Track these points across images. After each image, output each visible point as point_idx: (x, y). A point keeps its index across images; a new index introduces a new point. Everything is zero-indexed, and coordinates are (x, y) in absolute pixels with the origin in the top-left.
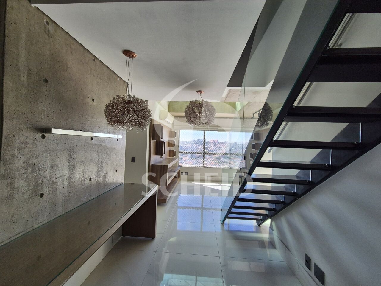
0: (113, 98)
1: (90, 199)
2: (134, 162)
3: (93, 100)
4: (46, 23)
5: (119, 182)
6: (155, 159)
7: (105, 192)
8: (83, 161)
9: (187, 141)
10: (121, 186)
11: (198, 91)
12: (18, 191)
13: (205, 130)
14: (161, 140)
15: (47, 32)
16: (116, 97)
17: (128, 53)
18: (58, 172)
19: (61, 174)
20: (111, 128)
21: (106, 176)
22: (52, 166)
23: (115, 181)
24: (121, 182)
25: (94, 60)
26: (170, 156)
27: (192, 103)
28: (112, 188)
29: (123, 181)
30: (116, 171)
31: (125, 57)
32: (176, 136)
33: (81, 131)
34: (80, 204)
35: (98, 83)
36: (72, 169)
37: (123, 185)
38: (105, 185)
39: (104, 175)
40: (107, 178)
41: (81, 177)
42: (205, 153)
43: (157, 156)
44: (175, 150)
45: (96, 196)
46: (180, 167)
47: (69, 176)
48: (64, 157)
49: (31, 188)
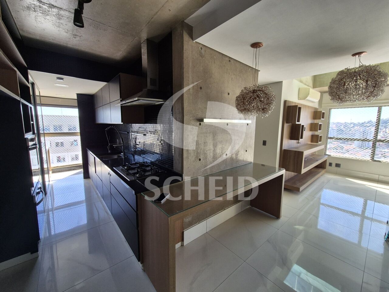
0: (242, 91)
1: (226, 169)
2: (266, 145)
3: (229, 94)
4: (200, 49)
5: (248, 161)
6: (290, 144)
7: (237, 166)
8: (221, 141)
9: (355, 122)
10: (250, 165)
11: (354, 55)
12: (190, 155)
13: (382, 106)
14: (297, 123)
15: (201, 55)
16: (244, 89)
17: (255, 45)
18: (207, 147)
19: (209, 149)
20: (242, 115)
21: (237, 154)
22: (205, 143)
23: (245, 160)
24: (250, 161)
25: (230, 61)
26: (312, 141)
27: (341, 73)
28: (243, 164)
29: (252, 161)
30: (246, 151)
31: (253, 49)
32: (323, 118)
33: (220, 119)
34: (220, 171)
35: (232, 78)
36: (215, 146)
37: (252, 164)
38: (237, 161)
39: (236, 153)
40: (238, 156)
41: (220, 152)
42: (376, 141)
43: (293, 141)
44: (320, 135)
45: (230, 168)
46: (327, 156)
47: (214, 151)
48: (210, 137)
49: (195, 154)
